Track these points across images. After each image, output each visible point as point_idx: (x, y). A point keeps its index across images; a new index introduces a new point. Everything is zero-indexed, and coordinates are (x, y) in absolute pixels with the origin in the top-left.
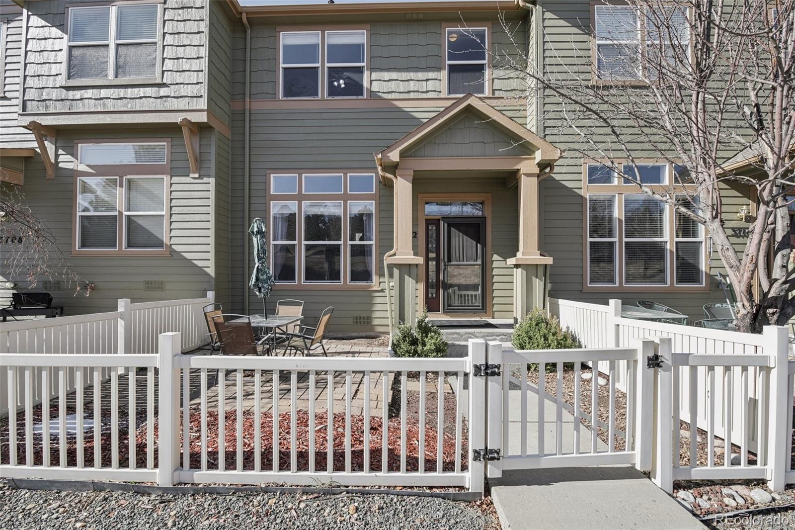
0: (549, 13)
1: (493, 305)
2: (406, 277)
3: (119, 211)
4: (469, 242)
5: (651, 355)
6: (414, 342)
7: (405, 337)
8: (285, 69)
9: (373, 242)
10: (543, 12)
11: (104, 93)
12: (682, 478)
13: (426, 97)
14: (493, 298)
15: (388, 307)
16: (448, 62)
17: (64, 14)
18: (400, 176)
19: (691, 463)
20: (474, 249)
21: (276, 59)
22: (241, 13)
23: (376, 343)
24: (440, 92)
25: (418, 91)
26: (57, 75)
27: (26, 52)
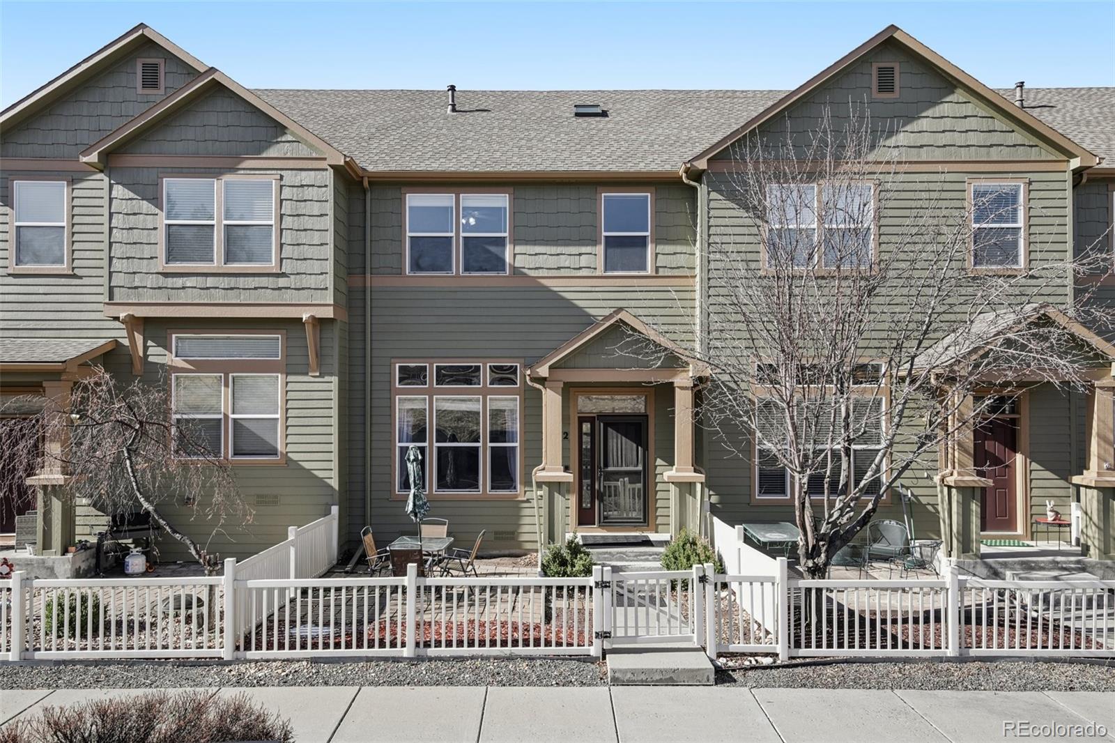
0: (715, 193)
1: (657, 517)
2: (556, 495)
3: (224, 414)
4: (629, 445)
5: (701, 574)
6: (563, 563)
7: (555, 558)
8: (412, 238)
9: (517, 444)
10: (709, 193)
11: (210, 281)
12: (723, 651)
13: (578, 275)
14: (657, 509)
15: (537, 529)
16: (604, 234)
17: (157, 185)
18: (550, 388)
19: (730, 641)
20: (635, 453)
21: (401, 226)
22: (362, 177)
23: (522, 562)
24: (595, 269)
25: (569, 268)
26: (152, 258)
27: (111, 229)
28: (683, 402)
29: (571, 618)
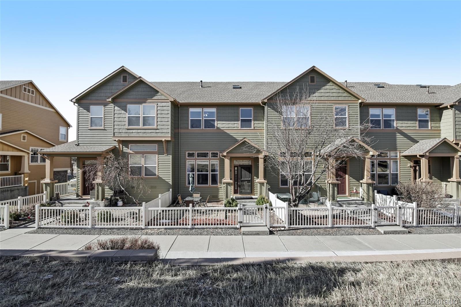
1: (254, 192)
2: (228, 186)
3: (143, 165)
4: (247, 173)
5: (266, 206)
6: (230, 204)
7: (228, 202)
8: (191, 119)
9: (218, 173)
10: (268, 108)
11: (139, 131)
12: (271, 226)
13: (234, 129)
14: (254, 189)
15: (223, 195)
16: (241, 118)
17: (126, 107)
18: (227, 158)
19: (273, 223)
20: (249, 175)
21: (188, 117)
22: (178, 104)
23: (219, 203)
24: (238, 127)
25: (231, 127)
26: (124, 125)
27: (114, 118)
28: (261, 162)
29: (232, 218)
